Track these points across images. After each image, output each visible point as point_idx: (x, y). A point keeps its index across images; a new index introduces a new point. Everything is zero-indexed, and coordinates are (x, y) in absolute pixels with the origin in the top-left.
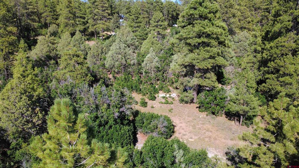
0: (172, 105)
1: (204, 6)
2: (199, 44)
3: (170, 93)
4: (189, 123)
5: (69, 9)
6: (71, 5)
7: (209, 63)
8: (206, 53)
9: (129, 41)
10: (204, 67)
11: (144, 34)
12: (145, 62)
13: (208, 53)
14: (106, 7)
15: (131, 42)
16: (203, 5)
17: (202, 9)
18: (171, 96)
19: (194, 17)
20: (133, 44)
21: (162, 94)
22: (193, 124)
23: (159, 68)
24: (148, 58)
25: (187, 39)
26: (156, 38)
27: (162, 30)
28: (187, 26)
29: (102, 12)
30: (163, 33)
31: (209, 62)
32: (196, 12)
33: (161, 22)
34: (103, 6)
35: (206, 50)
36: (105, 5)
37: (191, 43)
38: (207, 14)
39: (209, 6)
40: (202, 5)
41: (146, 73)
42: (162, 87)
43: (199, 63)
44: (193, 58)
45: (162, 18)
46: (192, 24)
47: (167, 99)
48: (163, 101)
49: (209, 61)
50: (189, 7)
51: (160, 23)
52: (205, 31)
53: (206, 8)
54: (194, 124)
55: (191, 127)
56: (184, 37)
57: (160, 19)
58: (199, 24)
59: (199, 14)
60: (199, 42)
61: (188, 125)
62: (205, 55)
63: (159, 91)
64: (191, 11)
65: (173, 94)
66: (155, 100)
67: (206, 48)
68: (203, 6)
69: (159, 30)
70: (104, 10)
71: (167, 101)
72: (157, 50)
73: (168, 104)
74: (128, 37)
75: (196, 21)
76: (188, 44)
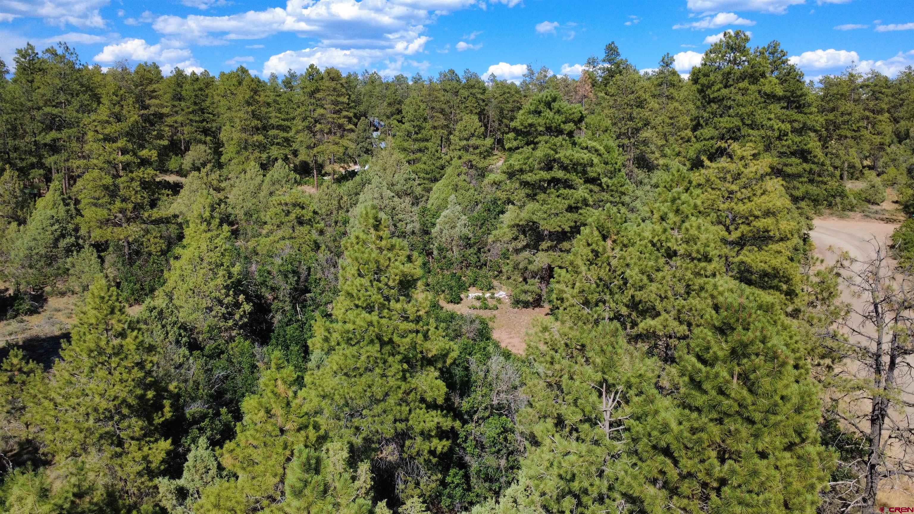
0: (495, 312)
1: (556, 109)
2: (549, 183)
3: (492, 291)
5: (253, 108)
6: (257, 97)
7: (567, 222)
8: (560, 199)
9: (399, 185)
10: (556, 229)
11: (437, 167)
12: (438, 227)
13: (565, 200)
14: (343, 103)
15: (405, 188)
16: (553, 106)
17: (550, 114)
18: (496, 295)
19: (535, 131)
20: (409, 191)
21: (475, 292)
23: (469, 239)
24: (445, 217)
25: (522, 174)
26: (463, 177)
27: (477, 158)
28: (523, 148)
29: (335, 116)
30: (480, 165)
31: (566, 219)
32: (539, 120)
33: (475, 138)
34: (336, 100)
35: (562, 194)
36: (341, 99)
37: (530, 180)
38: (560, 125)
39: (565, 109)
41: (441, 250)
42: (477, 279)
43: (545, 219)
45: (477, 131)
46: (532, 142)
48: (478, 304)
49: (567, 217)
50: (527, 111)
51: (473, 141)
52: (557, 156)
53: (558, 111)
56: (518, 168)
57: (473, 132)
58: (546, 143)
59: (545, 124)
60: (546, 178)
63: (470, 286)
64: (530, 118)
65: (499, 292)
66: (460, 303)
67: (562, 191)
68: (553, 109)
69: (472, 158)
70: (339, 112)
71: (485, 304)
72: (466, 204)
73: (487, 311)
74: (396, 176)
75: (540, 138)
76: (525, 184)
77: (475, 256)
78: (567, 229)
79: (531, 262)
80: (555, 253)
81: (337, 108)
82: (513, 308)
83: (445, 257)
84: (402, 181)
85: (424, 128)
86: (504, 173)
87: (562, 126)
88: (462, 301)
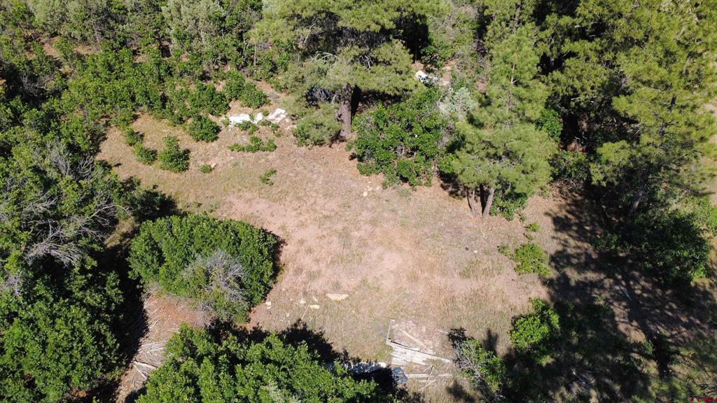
0: (272, 156)
3: (265, 108)
4: (328, 224)
10: (369, 27)
12: (171, 2)
18: (270, 117)
21: (240, 112)
22: (339, 227)
23: (223, 19)
31: (385, 5)
41: (182, 38)
42: (240, 88)
47: (256, 134)
48: (245, 140)
54: (345, 225)
55: (335, 239)
61: (325, 233)
63: (230, 100)
65: (274, 109)
66: (216, 138)
71: (256, 140)
73: (259, 153)
77: (235, 49)
78: (390, 25)
79: (322, 73)
80: (365, 67)
82: (299, 145)
83: (190, 49)
88: (219, 135)
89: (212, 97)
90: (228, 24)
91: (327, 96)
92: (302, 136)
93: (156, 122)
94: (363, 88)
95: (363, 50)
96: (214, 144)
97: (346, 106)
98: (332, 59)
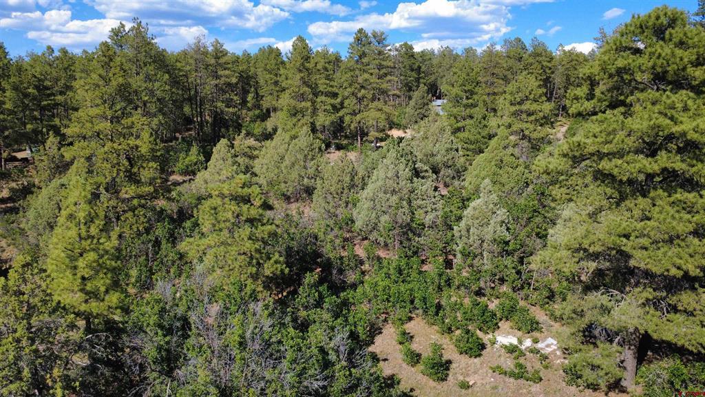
0: (536, 388)
1: (676, 40)
2: (650, 177)
3: (536, 334)
5: (302, 75)
6: (307, 65)
7: (691, 256)
8: (678, 211)
9: (439, 156)
10: (668, 270)
11: (483, 137)
12: (463, 224)
13: (689, 212)
14: (388, 67)
15: (445, 159)
16: (671, 34)
17: (666, 50)
18: (540, 345)
19: (630, 81)
20: (450, 163)
21: (509, 334)
23: (507, 243)
24: (475, 209)
25: (601, 159)
26: (510, 150)
27: (532, 127)
28: (604, 112)
29: (378, 81)
30: (535, 135)
31: (691, 250)
32: (641, 61)
33: (530, 102)
34: (380, 65)
35: (680, 201)
37: (615, 172)
38: (684, 69)
39: (696, 40)
40: (667, 36)
41: (466, 255)
42: (513, 310)
43: (646, 249)
44: (625, 229)
45: (533, 92)
46: (623, 103)
48: (508, 363)
49: (692, 247)
50: (614, 47)
51: (527, 106)
52: (676, 129)
53: (681, 44)
56: (591, 149)
57: (527, 94)
58: (653, 104)
59: (653, 67)
60: (650, 171)
62: (674, 223)
63: (501, 320)
64: (620, 59)
65: (546, 338)
66: (480, 355)
67: (680, 195)
68: (671, 40)
69: (524, 126)
71: (520, 366)
72: (512, 185)
73: (522, 381)
74: (437, 145)
75: (638, 95)
76: (602, 177)
77: (514, 271)
78: (695, 272)
79: (606, 310)
80: (659, 313)
81: (381, 73)
82: (569, 383)
83: (471, 266)
84: (443, 152)
85: (476, 93)
86: (565, 155)
87: (690, 70)
88: (483, 353)
89: (484, 313)
90: (511, 248)
91: (609, 336)
92: (573, 375)
93: (427, 326)
94: (655, 336)
95: (658, 294)
96: (477, 360)
97: (631, 352)
98: (619, 298)
